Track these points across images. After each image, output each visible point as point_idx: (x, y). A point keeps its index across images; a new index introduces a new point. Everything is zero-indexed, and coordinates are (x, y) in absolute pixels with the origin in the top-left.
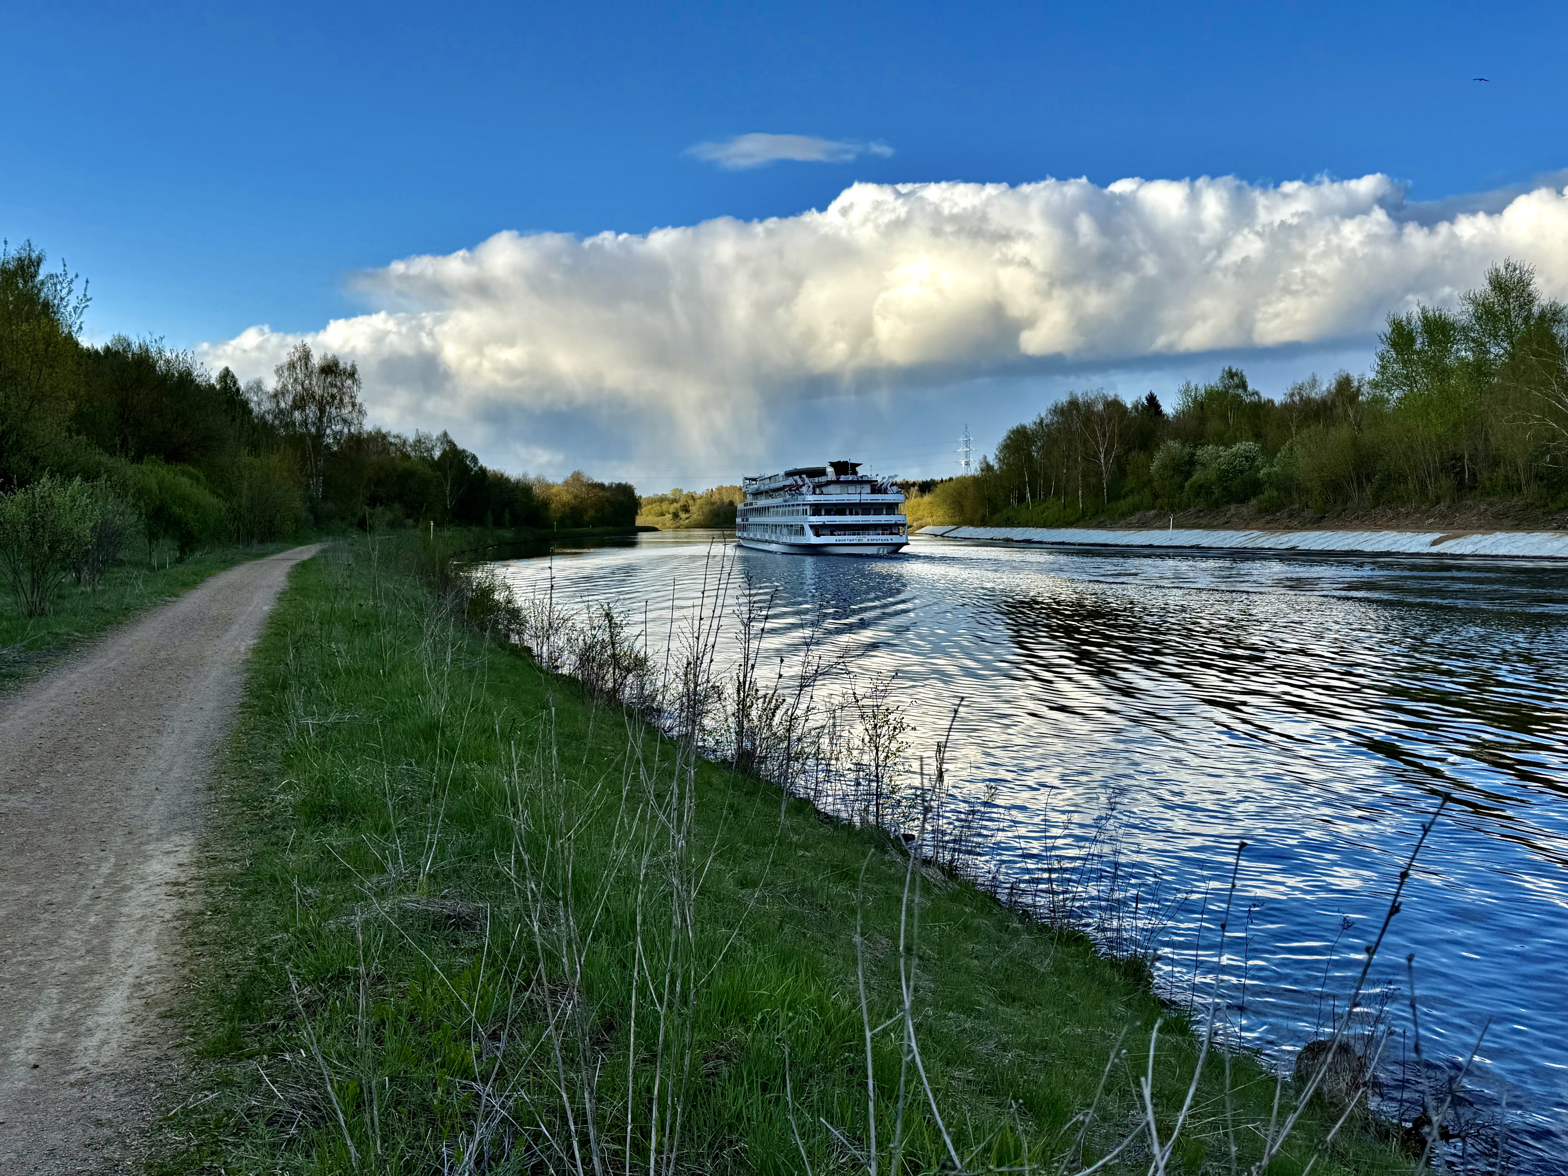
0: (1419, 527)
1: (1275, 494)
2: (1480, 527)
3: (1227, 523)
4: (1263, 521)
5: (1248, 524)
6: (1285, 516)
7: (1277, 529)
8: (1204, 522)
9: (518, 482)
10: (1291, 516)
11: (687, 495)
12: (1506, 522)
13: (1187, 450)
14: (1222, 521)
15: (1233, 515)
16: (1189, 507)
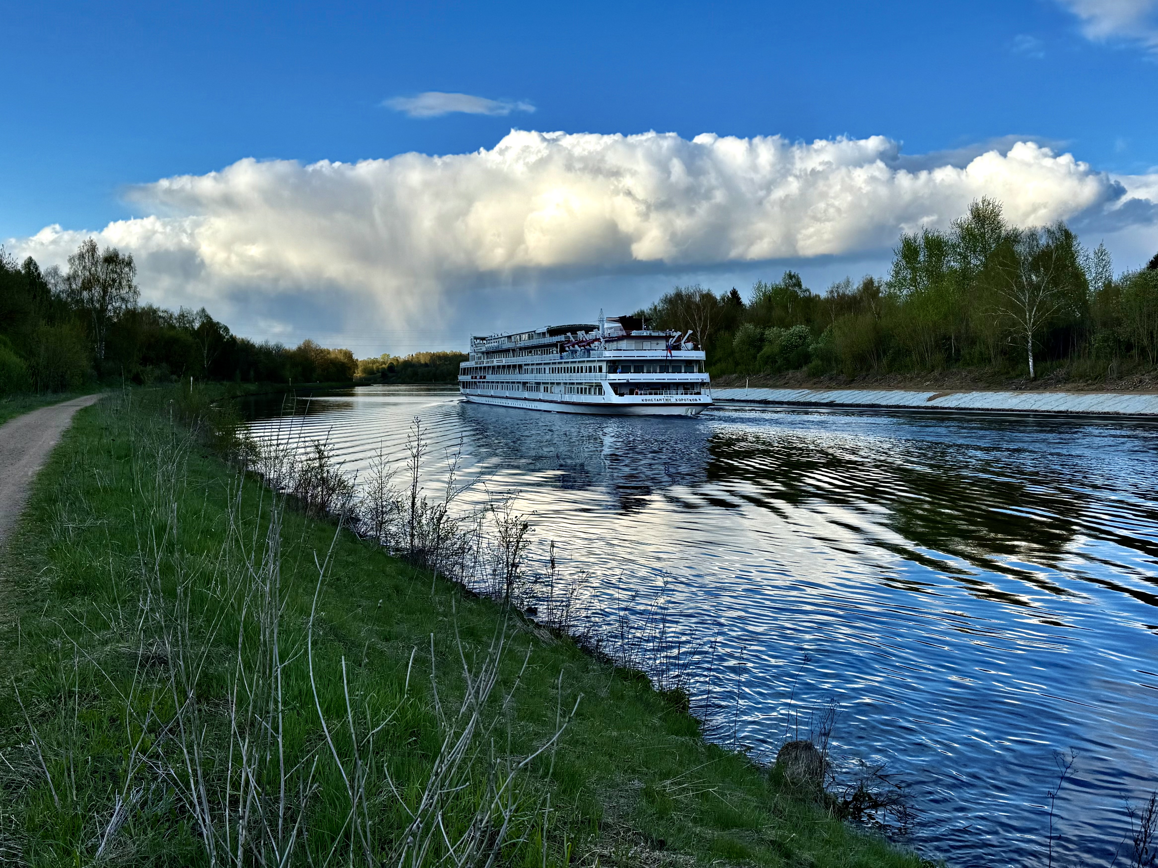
0: (919, 388)
1: (820, 363)
2: (962, 388)
3: (786, 383)
4: (811, 382)
5: (801, 385)
6: (826, 379)
7: (821, 388)
8: (770, 382)
9: (261, 347)
10: (831, 379)
11: (393, 359)
12: (980, 384)
13: (758, 330)
14: (783, 382)
15: (790, 378)
16: (760, 371)
